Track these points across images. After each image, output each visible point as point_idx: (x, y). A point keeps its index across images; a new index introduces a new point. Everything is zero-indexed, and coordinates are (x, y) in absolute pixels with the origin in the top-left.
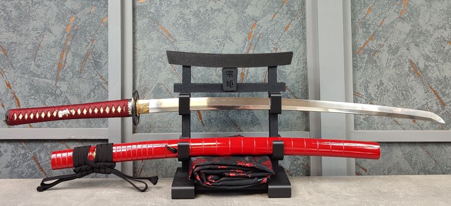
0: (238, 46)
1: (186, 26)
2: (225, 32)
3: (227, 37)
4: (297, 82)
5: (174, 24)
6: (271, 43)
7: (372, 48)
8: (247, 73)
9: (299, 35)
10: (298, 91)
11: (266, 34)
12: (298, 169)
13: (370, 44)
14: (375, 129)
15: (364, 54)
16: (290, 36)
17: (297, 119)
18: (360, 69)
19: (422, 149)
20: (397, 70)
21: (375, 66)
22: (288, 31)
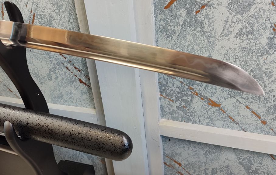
10: (77, 59)
14: (194, 122)
15: (180, 8)
17: (82, 94)
18: (171, 34)
19: (270, 159)
20: (243, 41)
21: (200, 32)
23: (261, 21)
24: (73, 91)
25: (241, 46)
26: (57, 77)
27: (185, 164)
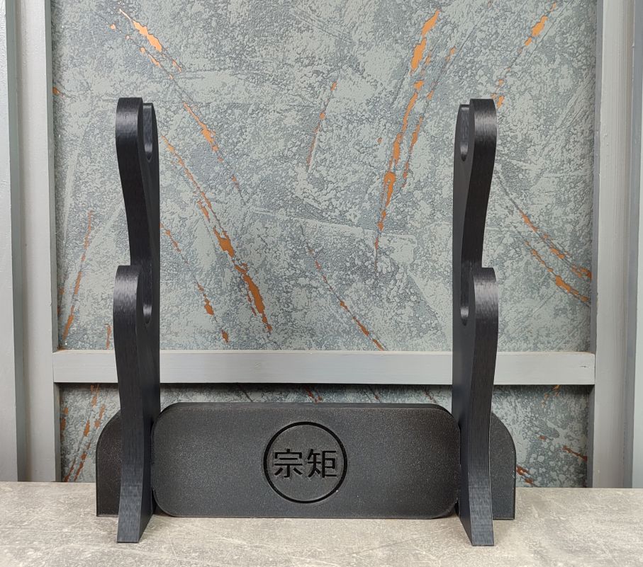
0: (380, 88)
1: (214, 24)
2: (339, 43)
3: (342, 59)
4: (560, 203)
5: (175, 16)
6: (484, 79)
8: (405, 174)
9: (573, 55)
10: (562, 230)
11: (470, 50)
12: (552, 463)
16: (543, 56)
17: (556, 315)
22: (539, 40)
24: (536, 309)
26: (505, 278)
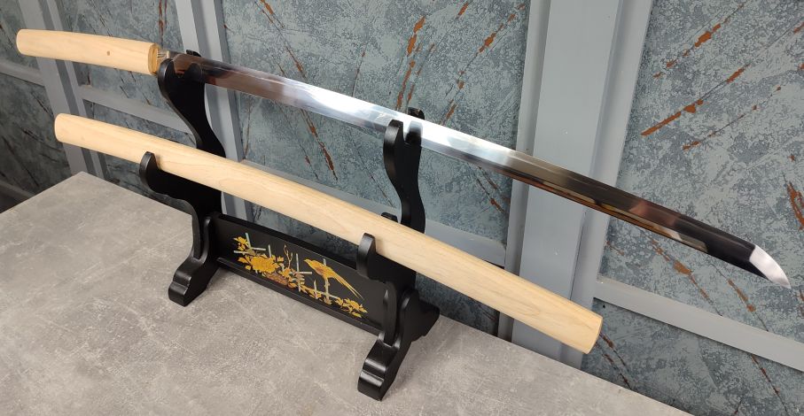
0: (389, 62)
6: (452, 69)
7: (686, 130)
13: (685, 119)
14: (648, 289)
15: (662, 138)
16: (491, 62)
17: (490, 220)
18: (643, 167)
19: (751, 361)
20: (742, 195)
21: (685, 172)
22: (489, 50)
23: (772, 176)
24: (478, 213)
25: (738, 201)
27: (619, 345)
